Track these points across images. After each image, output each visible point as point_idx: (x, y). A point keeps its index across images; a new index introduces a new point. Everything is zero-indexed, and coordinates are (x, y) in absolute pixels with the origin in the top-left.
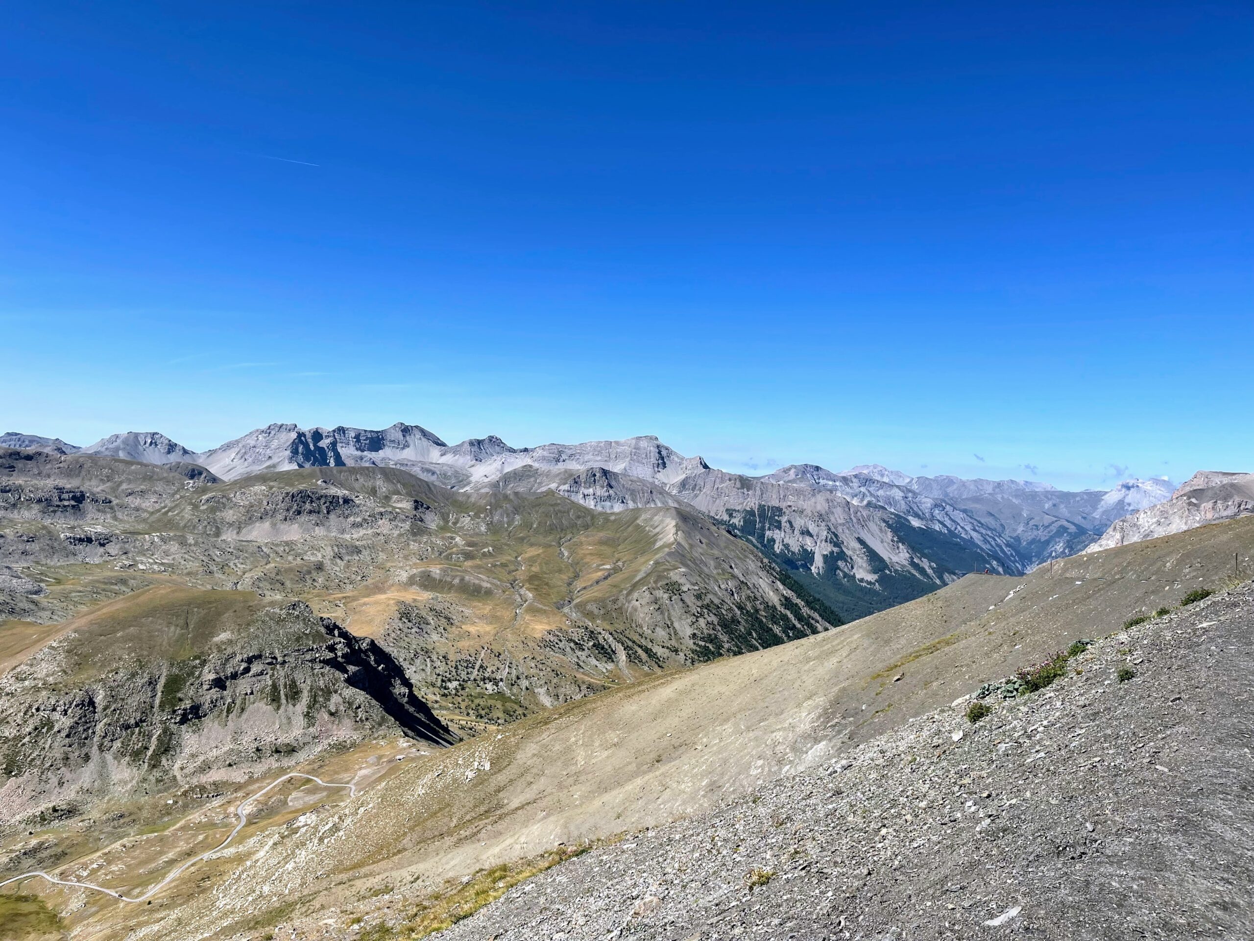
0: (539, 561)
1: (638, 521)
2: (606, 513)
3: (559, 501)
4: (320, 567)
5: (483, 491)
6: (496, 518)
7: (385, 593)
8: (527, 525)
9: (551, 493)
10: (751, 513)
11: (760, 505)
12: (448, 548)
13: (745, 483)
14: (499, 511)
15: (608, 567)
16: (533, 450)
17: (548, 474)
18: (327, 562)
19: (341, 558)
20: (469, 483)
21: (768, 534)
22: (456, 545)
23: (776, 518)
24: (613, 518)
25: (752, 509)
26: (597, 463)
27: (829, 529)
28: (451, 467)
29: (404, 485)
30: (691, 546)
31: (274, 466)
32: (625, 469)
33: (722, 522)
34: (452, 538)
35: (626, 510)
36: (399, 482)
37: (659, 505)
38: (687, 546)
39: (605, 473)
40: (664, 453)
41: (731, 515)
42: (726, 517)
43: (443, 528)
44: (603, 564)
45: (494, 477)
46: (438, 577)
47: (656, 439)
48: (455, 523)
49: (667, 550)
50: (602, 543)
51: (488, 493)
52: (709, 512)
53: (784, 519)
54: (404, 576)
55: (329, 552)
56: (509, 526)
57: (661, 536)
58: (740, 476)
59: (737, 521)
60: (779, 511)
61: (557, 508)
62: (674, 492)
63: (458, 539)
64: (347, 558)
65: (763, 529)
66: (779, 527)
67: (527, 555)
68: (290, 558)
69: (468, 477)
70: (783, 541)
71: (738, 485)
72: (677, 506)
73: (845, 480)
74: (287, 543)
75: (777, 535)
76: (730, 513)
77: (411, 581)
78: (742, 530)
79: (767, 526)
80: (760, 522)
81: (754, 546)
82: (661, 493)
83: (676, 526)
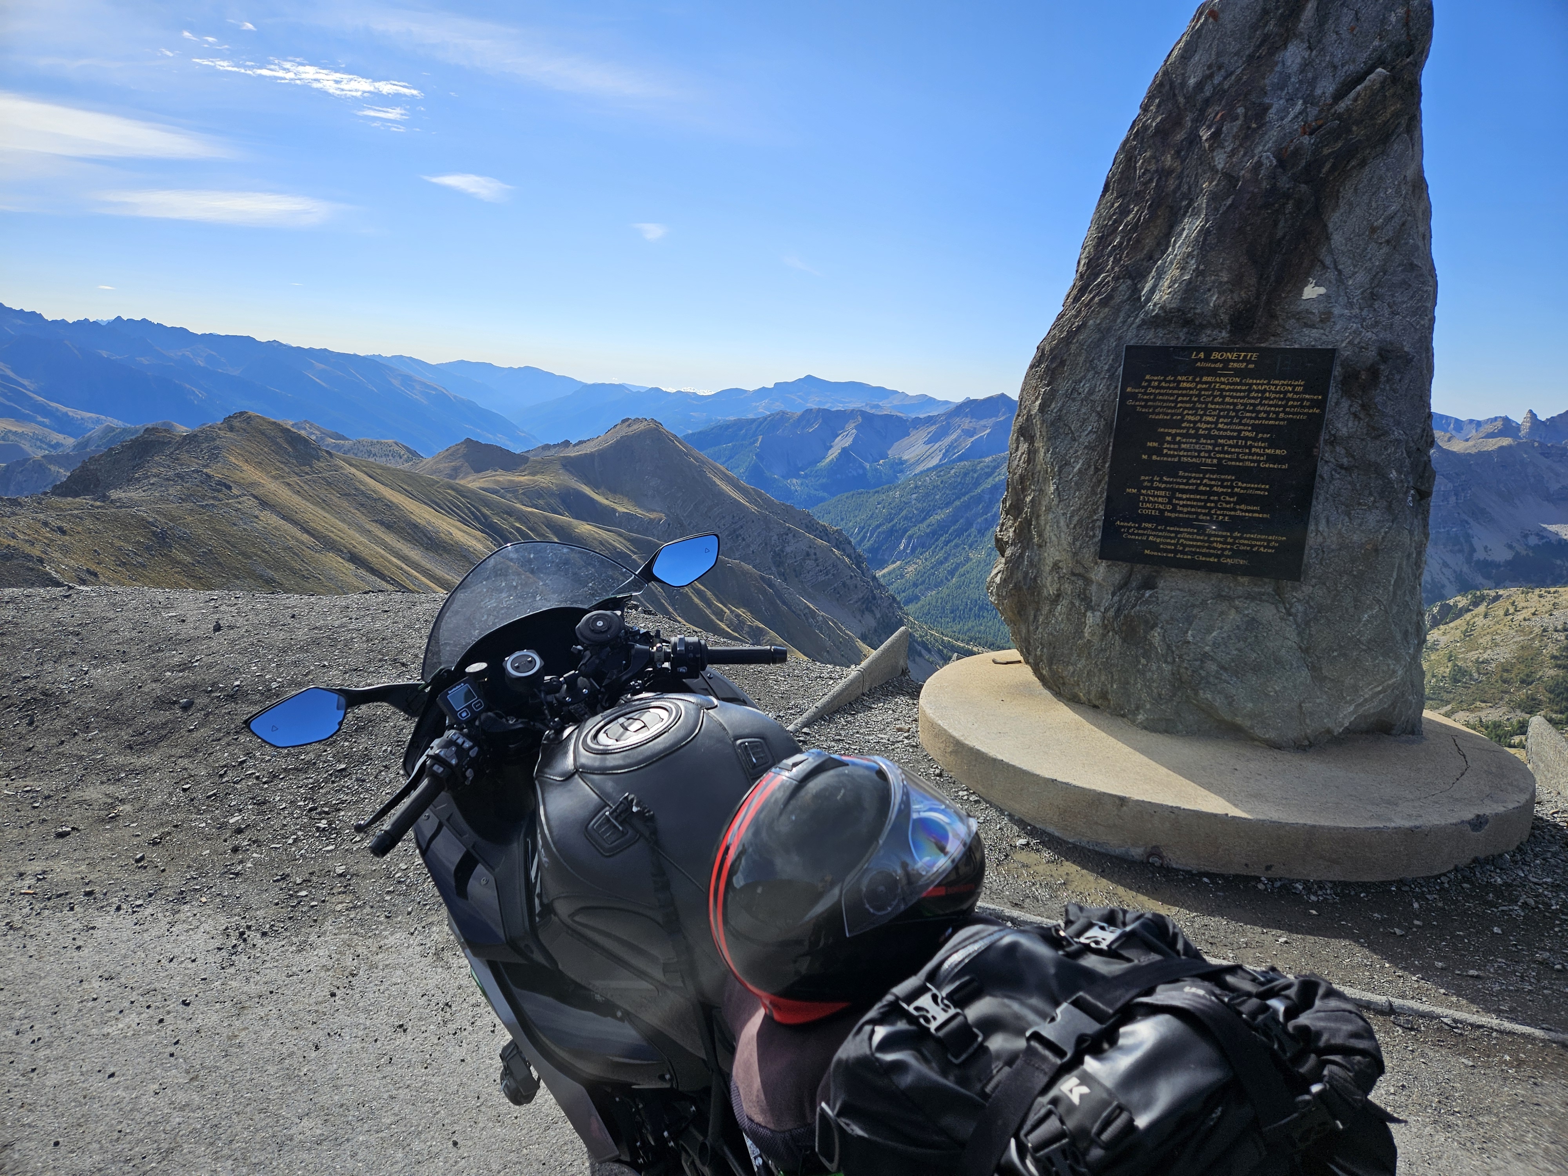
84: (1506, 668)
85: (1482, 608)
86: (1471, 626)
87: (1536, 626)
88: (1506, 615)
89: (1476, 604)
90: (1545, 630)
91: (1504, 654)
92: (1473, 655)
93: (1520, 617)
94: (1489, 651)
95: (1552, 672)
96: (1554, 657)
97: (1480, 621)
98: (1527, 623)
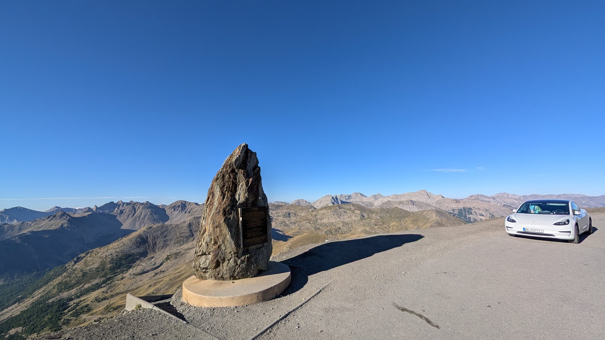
0: (395, 226)
1: (424, 214)
2: (413, 212)
3: (399, 210)
4: (340, 228)
5: (378, 208)
6: (382, 215)
7: (355, 235)
8: (391, 217)
9: (396, 207)
10: (461, 210)
11: (463, 207)
12: (370, 223)
13: (457, 201)
14: (383, 213)
15: (416, 227)
16: (390, 196)
17: (395, 202)
18: (341, 227)
19: (345, 226)
20: (374, 206)
21: (468, 216)
22: (372, 222)
23: (470, 211)
24: (415, 213)
25: (461, 209)
26: (409, 198)
27: (490, 214)
28: (369, 202)
29: (358, 207)
30: (442, 221)
31: (327, 205)
32: (417, 200)
33: (451, 213)
34: (371, 220)
35: (419, 211)
36: (356, 206)
37: (430, 209)
38: (440, 221)
39: (411, 201)
40: (429, 194)
41: (454, 211)
42: (452, 212)
43: (369, 218)
44: (414, 226)
45: (380, 204)
46: (368, 231)
47: (426, 191)
48: (371, 217)
49: (434, 222)
50: (413, 221)
51: (379, 208)
52: (446, 210)
53: (473, 211)
54: (360, 230)
55: (341, 225)
56: (386, 217)
57: (431, 218)
58: (455, 199)
59: (456, 212)
60: (471, 209)
61: (398, 211)
62: (434, 205)
63: (372, 221)
64: (346, 226)
65: (465, 214)
66: (472, 214)
67: (391, 225)
68: (333, 226)
69: (373, 205)
70: (474, 218)
71: (455, 202)
72: (435, 209)
73: (494, 198)
74: (332, 223)
75: (471, 216)
76: (453, 210)
77: (362, 232)
78: (458, 215)
79: (467, 213)
80: (464, 212)
81: (463, 219)
82: (429, 206)
83: (436, 215)
84: (98, 268)
85: (89, 255)
86: (86, 261)
87: (104, 255)
88: (96, 255)
89: (87, 254)
90: (106, 256)
91: (96, 265)
92: (88, 268)
93: (99, 254)
94: (92, 266)
95: (110, 266)
96: (109, 262)
97: (89, 259)
98: (101, 256)
